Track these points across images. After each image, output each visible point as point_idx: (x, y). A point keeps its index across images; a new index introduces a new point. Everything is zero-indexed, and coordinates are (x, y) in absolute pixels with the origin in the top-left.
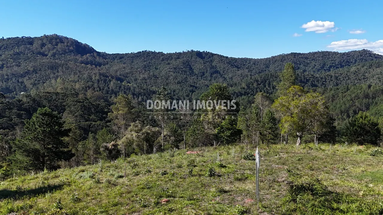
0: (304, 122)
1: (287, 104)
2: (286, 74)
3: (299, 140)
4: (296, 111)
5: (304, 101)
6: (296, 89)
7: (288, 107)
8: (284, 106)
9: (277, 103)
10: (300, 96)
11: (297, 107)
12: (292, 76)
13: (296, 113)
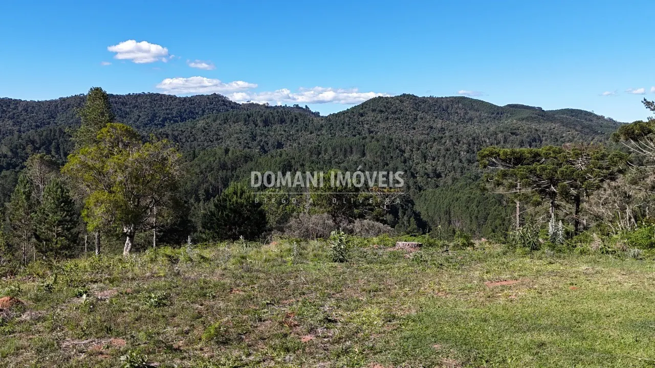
0: (139, 202)
1: (98, 165)
2: (91, 109)
3: (128, 244)
4: (120, 177)
5: (136, 155)
6: (116, 129)
7: (100, 170)
8: (91, 168)
9: (73, 163)
10: (126, 146)
11: (122, 168)
12: (102, 114)
13: (121, 182)
